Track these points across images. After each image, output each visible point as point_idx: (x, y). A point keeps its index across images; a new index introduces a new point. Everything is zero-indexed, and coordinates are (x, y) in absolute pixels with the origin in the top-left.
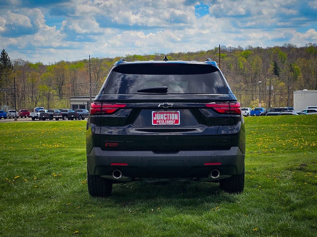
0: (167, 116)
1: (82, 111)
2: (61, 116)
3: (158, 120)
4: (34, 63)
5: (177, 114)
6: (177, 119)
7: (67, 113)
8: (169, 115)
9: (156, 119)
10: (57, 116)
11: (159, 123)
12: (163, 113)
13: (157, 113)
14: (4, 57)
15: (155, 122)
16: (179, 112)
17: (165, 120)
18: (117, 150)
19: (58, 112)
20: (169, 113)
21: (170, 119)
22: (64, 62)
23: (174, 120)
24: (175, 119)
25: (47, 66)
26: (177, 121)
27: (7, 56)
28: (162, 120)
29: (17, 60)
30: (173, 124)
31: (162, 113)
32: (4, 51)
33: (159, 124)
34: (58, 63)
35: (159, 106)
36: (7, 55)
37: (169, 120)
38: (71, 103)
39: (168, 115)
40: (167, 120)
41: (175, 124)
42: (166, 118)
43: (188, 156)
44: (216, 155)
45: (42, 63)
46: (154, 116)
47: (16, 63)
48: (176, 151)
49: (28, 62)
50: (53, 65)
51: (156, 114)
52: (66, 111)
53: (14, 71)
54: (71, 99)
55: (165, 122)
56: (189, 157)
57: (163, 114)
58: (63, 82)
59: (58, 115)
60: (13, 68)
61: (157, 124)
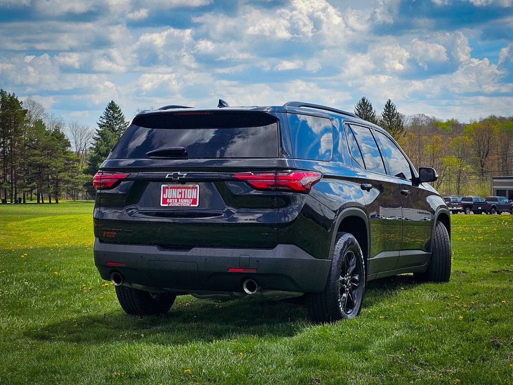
0: (181, 193)
1: (496, 200)
2: (461, 208)
3: (169, 199)
4: (445, 121)
5: (196, 190)
6: (195, 198)
7: (472, 203)
8: (185, 191)
9: (166, 197)
10: (455, 208)
11: (169, 203)
12: (178, 188)
13: (168, 188)
14: (389, 111)
15: (165, 201)
16: (198, 186)
17: (178, 199)
18: (116, 243)
19: (457, 201)
20: (185, 188)
21: (186, 197)
22: (496, 118)
23: (191, 199)
24: (193, 198)
25: (464, 125)
26: (194, 202)
27: (394, 111)
28: (174, 198)
29: (417, 116)
30: (189, 205)
31: (174, 188)
32: (390, 102)
33: (170, 205)
34: (485, 120)
35: (167, 177)
36: (395, 109)
37: (184, 198)
38: (494, 187)
39: (183, 190)
40: (181, 198)
41: (192, 205)
42: (180, 195)
43: (205, 255)
44: (248, 256)
45: (456, 121)
46: (164, 192)
47: (416, 120)
48: (188, 248)
49: (434, 120)
50: (475, 123)
51: (167, 190)
52: (471, 199)
53: (405, 134)
54: (495, 180)
55: (178, 201)
56: (204, 257)
57: (176, 190)
58: (488, 151)
59: (457, 206)
60: (403, 128)
61: (167, 205)
